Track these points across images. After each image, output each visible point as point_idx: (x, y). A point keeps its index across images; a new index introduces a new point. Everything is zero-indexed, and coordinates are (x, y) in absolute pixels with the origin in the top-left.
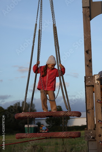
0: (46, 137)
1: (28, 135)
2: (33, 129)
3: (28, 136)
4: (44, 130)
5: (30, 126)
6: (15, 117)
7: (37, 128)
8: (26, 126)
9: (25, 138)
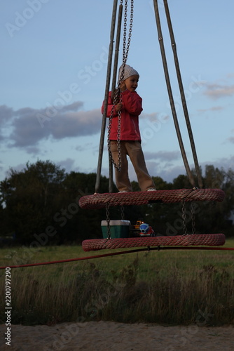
0: (149, 247)
1: (108, 242)
2: (119, 230)
3: (109, 244)
4: (143, 231)
5: (111, 223)
6: (80, 204)
7: (128, 226)
8: (104, 223)
9: (101, 249)
